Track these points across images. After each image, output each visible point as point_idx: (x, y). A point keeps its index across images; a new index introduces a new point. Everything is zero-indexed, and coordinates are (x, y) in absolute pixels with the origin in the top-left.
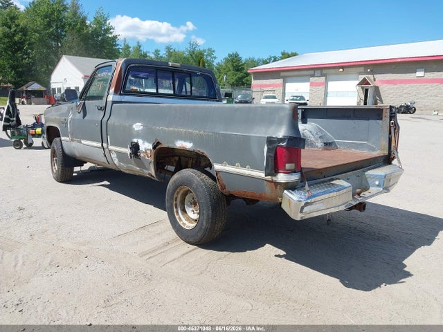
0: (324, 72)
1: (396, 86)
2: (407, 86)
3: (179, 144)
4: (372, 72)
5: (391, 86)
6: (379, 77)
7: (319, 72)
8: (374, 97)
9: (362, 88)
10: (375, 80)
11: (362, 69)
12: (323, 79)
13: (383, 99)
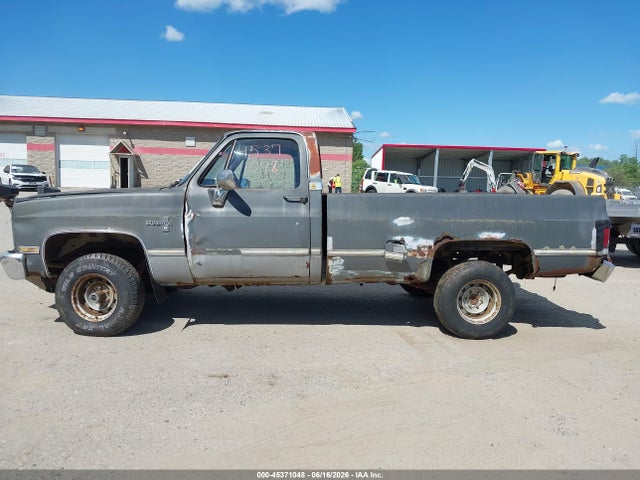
0: (51, 129)
1: (162, 157)
2: (176, 157)
3: (484, 235)
4: (128, 136)
5: (157, 156)
6: (138, 143)
7: (43, 128)
8: (135, 170)
9: (117, 157)
10: (133, 146)
11: (113, 131)
12: (50, 140)
13: (148, 173)
